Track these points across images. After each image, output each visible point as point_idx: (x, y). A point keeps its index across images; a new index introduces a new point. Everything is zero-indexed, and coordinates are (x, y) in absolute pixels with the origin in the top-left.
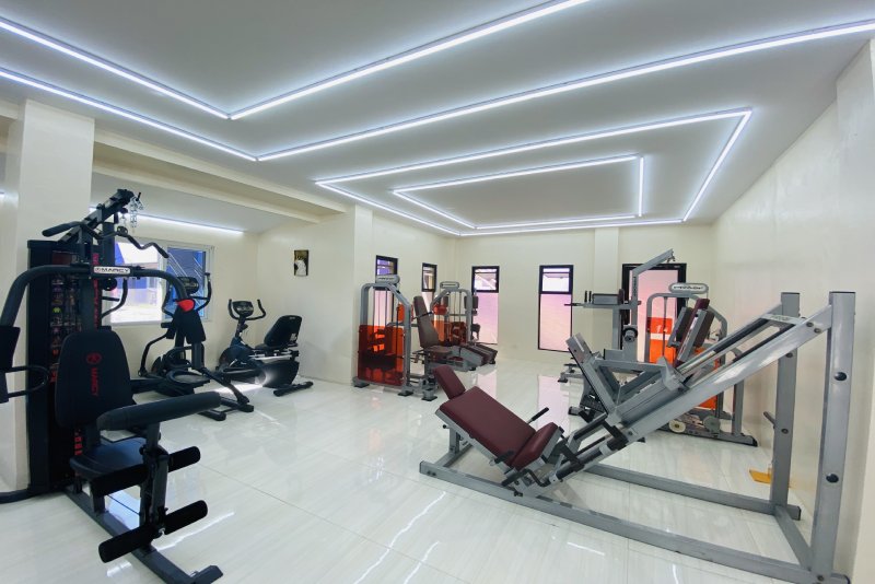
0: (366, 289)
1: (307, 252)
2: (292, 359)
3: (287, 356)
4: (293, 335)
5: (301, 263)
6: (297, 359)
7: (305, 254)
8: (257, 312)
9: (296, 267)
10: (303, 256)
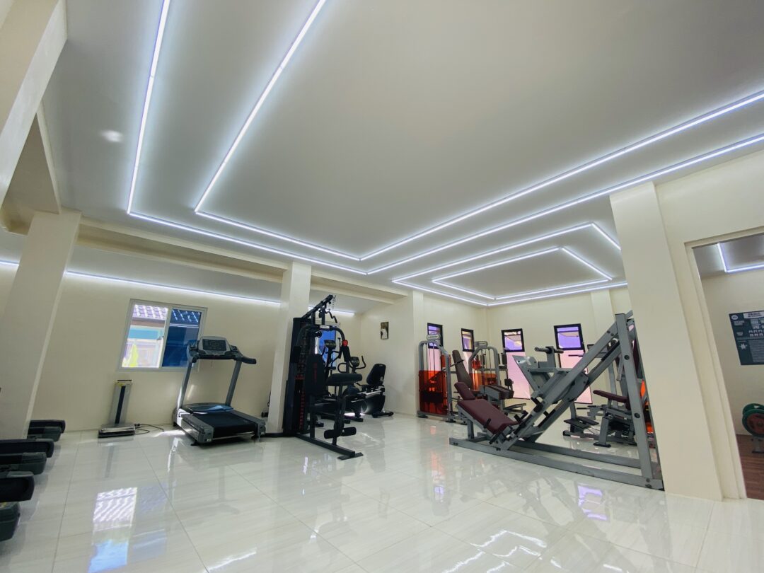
0: (422, 345)
1: (388, 323)
2: (381, 393)
3: (378, 391)
4: (382, 378)
5: (384, 331)
6: (384, 394)
7: (386, 325)
8: (361, 365)
9: (382, 333)
10: (385, 326)
